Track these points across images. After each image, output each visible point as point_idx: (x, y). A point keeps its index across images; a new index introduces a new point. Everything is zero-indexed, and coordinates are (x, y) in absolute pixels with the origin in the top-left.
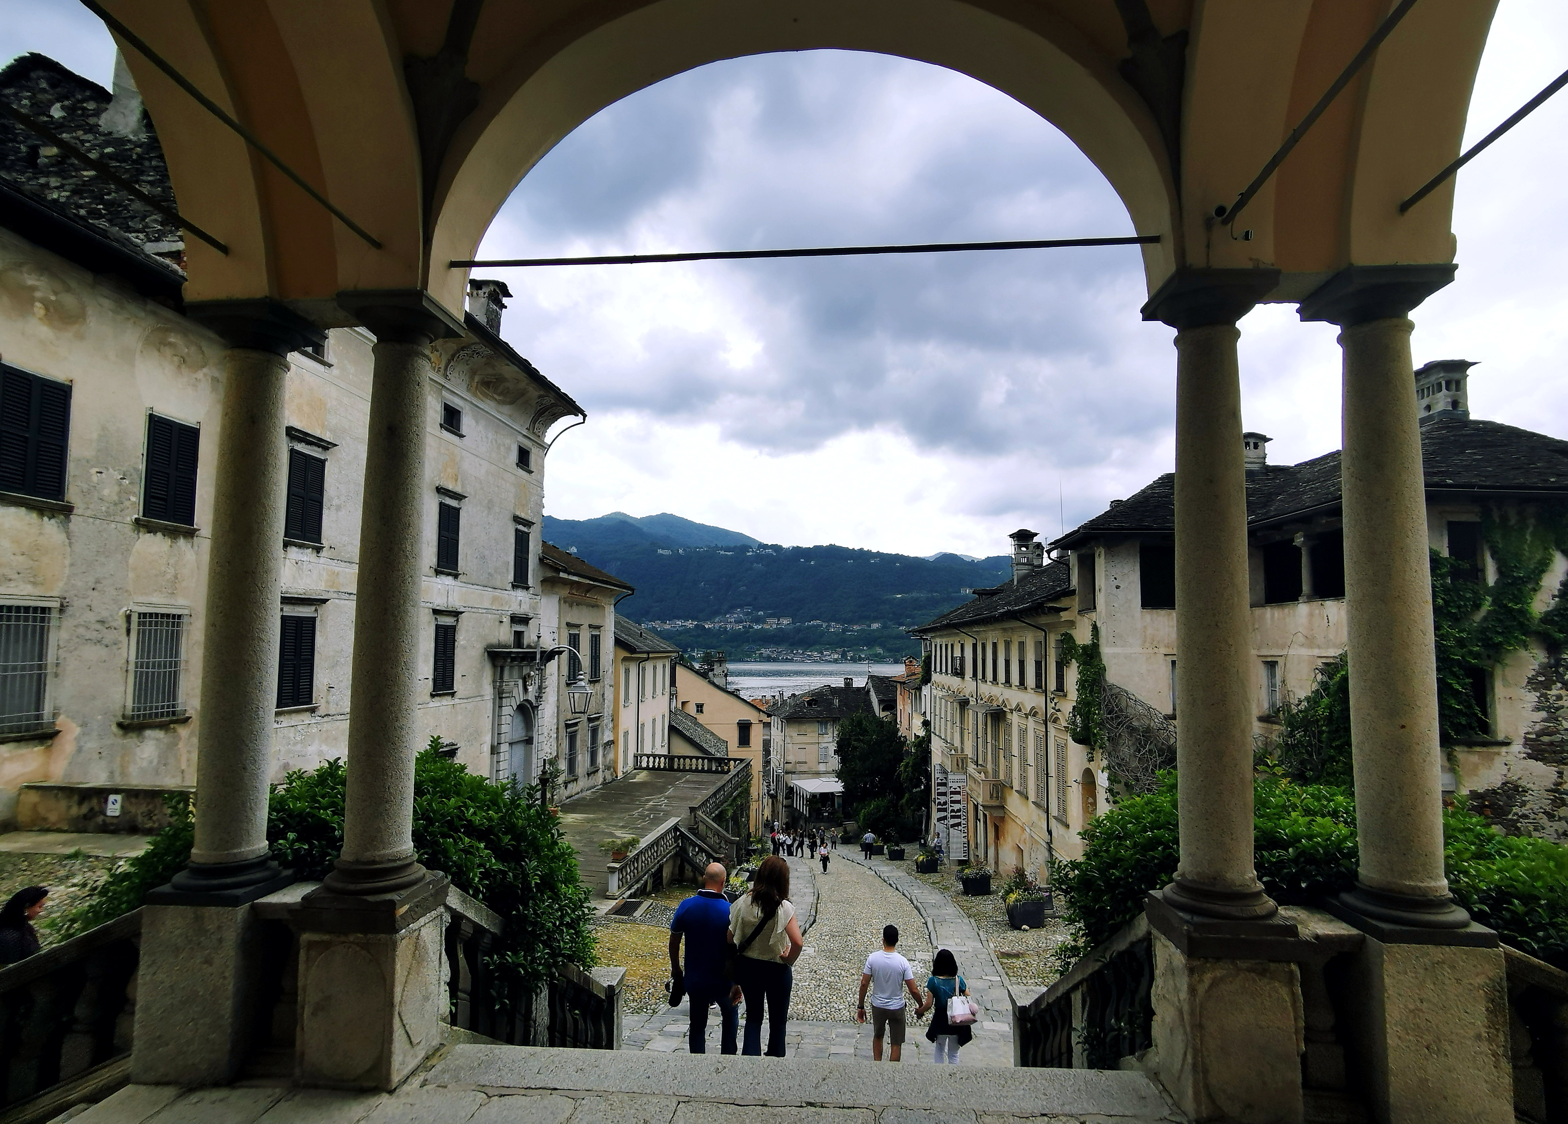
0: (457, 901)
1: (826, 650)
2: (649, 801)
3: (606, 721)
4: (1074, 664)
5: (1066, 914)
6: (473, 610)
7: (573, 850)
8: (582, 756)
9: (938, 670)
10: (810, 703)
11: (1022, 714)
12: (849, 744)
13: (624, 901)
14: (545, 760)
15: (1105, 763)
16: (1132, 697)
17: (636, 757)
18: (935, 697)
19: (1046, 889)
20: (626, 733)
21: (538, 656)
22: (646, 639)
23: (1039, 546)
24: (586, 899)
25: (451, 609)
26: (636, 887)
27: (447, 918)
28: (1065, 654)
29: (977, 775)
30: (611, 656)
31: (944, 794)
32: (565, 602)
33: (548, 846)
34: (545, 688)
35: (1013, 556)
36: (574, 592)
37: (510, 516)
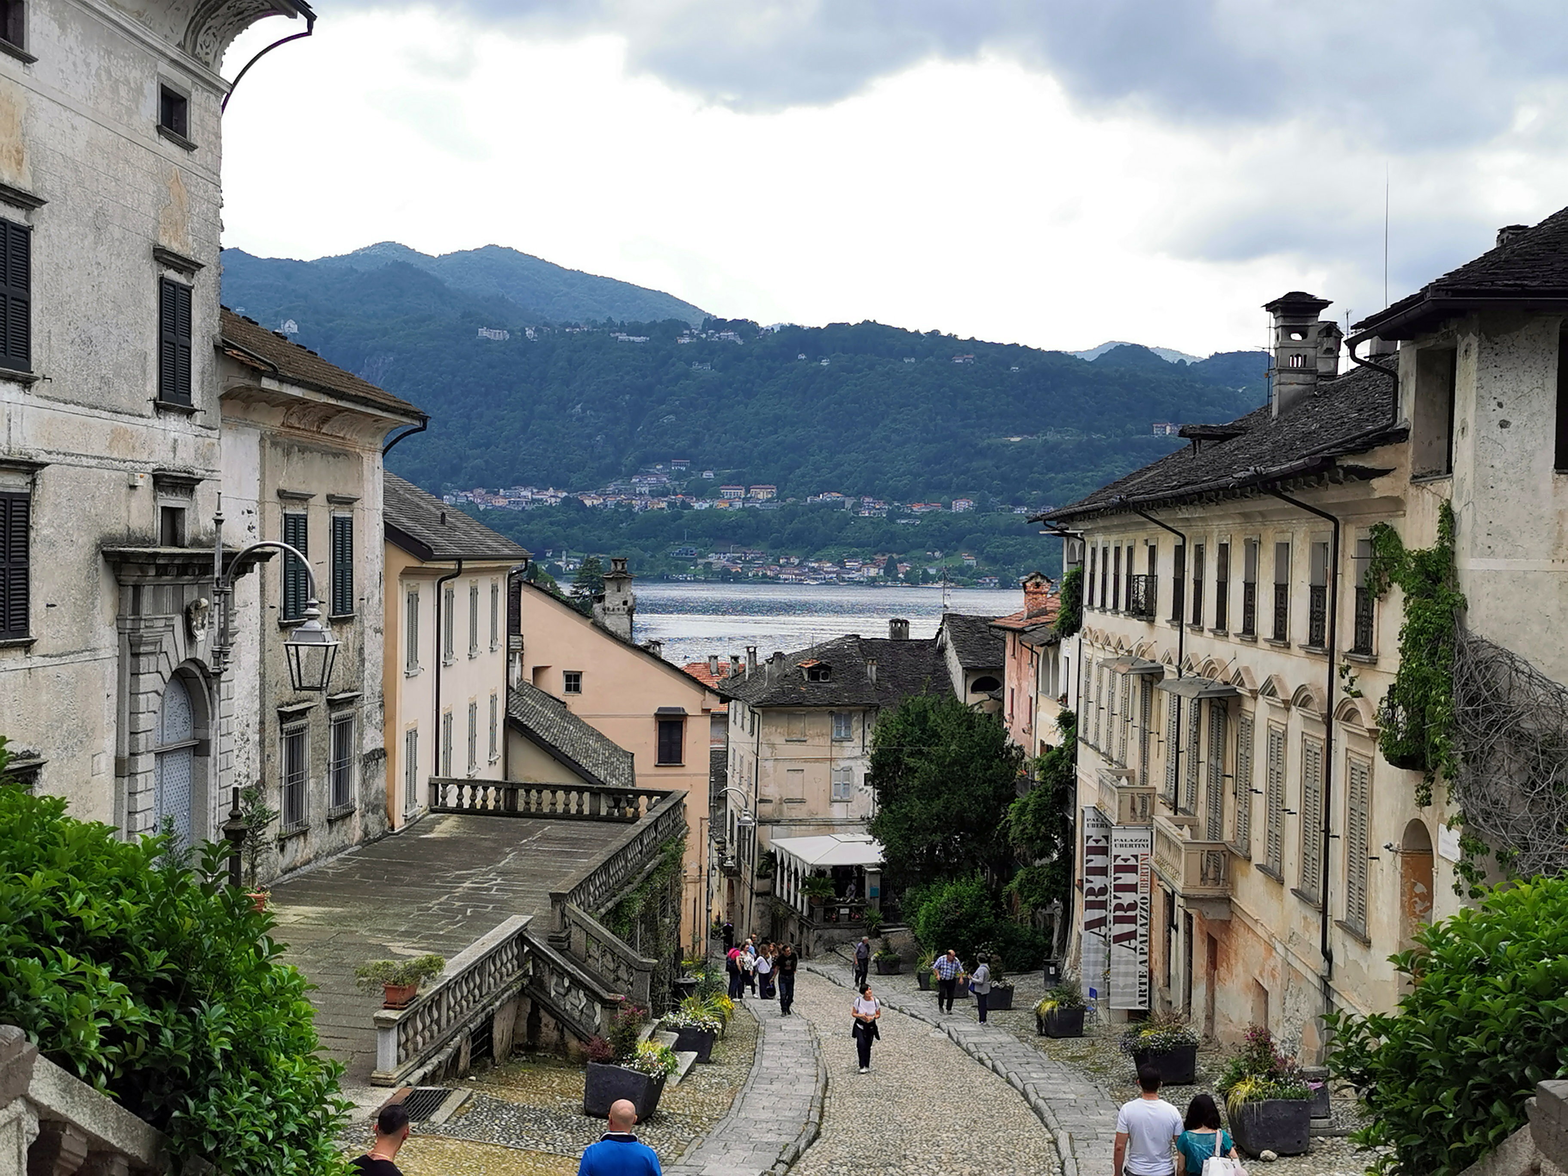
0: (53, 1089)
1: (853, 557)
2: (463, 878)
3: (368, 706)
4: (1397, 594)
5: (1358, 1127)
6: (69, 460)
7: (303, 981)
8: (317, 784)
9: (1097, 603)
10: (814, 673)
11: (1277, 701)
12: (898, 762)
13: (408, 1092)
14: (236, 790)
15: (1455, 809)
16: (1523, 667)
17: (433, 785)
18: (1089, 663)
19: (1314, 1074)
20: (412, 735)
21: (218, 564)
22: (454, 528)
23: (1331, 329)
24: (332, 1084)
25: (17, 457)
26: (435, 1060)
27: (32, 1125)
28: (1378, 571)
29: (1173, 831)
30: (378, 566)
31: (1102, 871)
32: (274, 444)
33: (248, 974)
34: (233, 635)
35: (1273, 353)
36: (294, 421)
37: (144, 249)
